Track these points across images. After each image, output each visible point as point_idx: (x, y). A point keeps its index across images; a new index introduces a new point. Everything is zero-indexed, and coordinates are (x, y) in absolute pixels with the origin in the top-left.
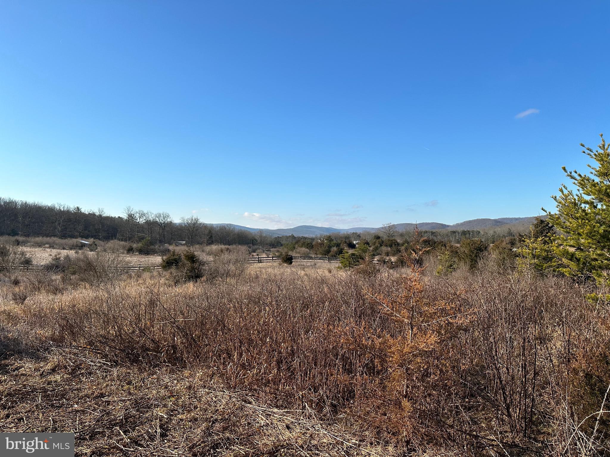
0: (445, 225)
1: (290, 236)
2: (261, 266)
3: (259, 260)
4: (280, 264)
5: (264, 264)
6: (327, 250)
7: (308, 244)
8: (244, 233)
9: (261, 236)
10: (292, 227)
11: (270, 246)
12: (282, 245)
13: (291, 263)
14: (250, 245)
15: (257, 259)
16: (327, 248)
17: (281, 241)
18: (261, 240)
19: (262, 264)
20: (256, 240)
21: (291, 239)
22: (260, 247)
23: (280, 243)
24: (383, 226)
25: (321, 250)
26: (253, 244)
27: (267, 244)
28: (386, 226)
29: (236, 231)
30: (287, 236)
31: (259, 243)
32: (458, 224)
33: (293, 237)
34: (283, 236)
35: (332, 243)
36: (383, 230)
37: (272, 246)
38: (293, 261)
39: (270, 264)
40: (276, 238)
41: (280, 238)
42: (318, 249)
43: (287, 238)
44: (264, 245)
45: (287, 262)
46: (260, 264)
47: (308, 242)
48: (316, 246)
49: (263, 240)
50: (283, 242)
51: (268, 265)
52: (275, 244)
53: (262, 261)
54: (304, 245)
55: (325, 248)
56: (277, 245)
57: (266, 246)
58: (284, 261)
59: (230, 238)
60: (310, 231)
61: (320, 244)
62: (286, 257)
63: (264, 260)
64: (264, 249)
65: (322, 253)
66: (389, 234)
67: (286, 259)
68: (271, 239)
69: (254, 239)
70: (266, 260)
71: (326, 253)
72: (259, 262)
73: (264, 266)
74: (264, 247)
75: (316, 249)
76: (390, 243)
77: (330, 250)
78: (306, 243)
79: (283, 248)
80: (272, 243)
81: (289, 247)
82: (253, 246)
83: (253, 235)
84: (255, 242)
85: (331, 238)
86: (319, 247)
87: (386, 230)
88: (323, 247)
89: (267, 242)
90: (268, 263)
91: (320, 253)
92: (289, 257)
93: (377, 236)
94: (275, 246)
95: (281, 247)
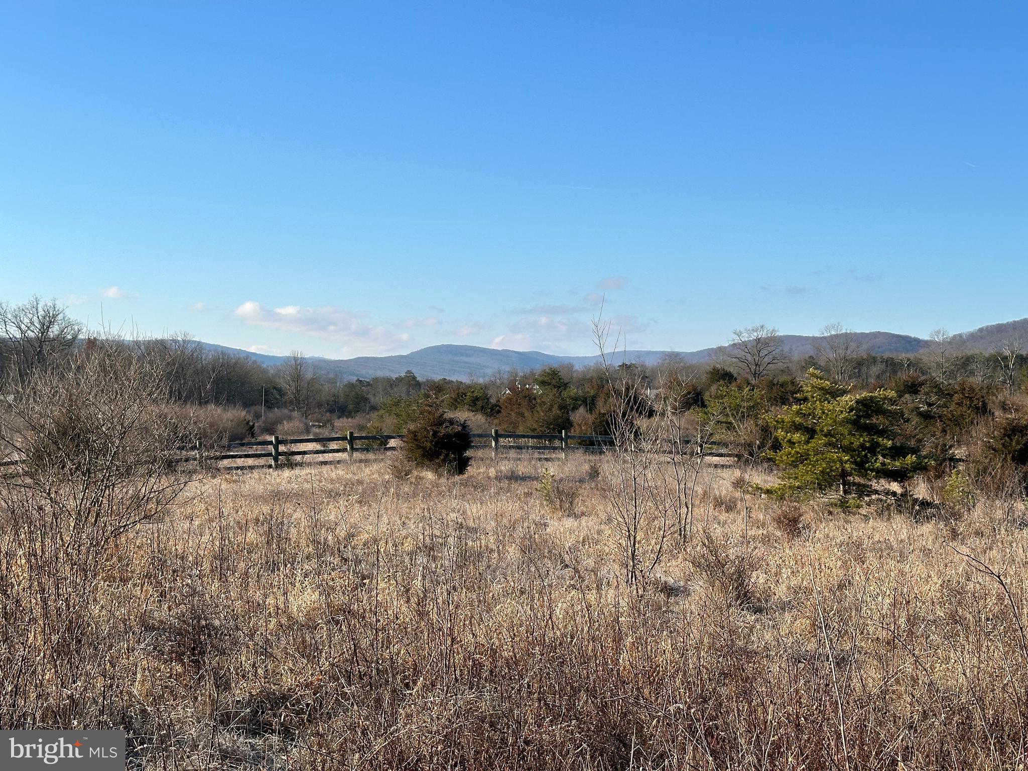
0: (917, 341)
1: (400, 380)
3: (279, 454)
4: (401, 475)
5: (308, 471)
6: (557, 418)
7: (477, 399)
8: (236, 364)
9: (297, 377)
10: (405, 352)
11: (332, 411)
12: (374, 408)
13: (462, 466)
14: (257, 408)
15: (271, 448)
16: (556, 411)
17: (369, 396)
18: (298, 391)
19: (297, 471)
20: (280, 391)
21: (404, 389)
22: (295, 414)
23: (366, 400)
25: (531, 421)
26: (269, 405)
27: (319, 405)
29: (207, 358)
30: (389, 380)
31: (291, 402)
32: (960, 335)
33: (411, 382)
34: (376, 380)
35: (565, 394)
36: (736, 352)
37: (337, 413)
38: (468, 453)
39: (340, 472)
40: (351, 386)
41: (364, 386)
42: (522, 415)
43: (391, 386)
44: (310, 409)
45: (442, 457)
46: (287, 473)
47: (475, 394)
48: (510, 404)
49: (304, 391)
50: (377, 398)
51: (332, 481)
52: (351, 407)
53: (298, 458)
54: (459, 403)
55: (550, 410)
56: (356, 407)
57: (317, 410)
58: (423, 456)
59: (185, 383)
60: (466, 363)
61: (527, 398)
62: (435, 433)
63: (305, 453)
64: (311, 421)
65: (538, 430)
66: (756, 365)
67: (431, 442)
68: (333, 390)
69: (275, 388)
70: (317, 452)
71: (554, 429)
72: (278, 467)
73: (307, 486)
74: (310, 417)
75: (511, 415)
76: (776, 395)
77: (568, 419)
78: (468, 397)
79: (382, 416)
80: (338, 402)
81: (403, 414)
82: (267, 412)
83: (269, 377)
84: (277, 399)
85: (560, 379)
86: (523, 410)
87: (746, 350)
88: (539, 409)
89: (319, 398)
90: (327, 467)
91: (531, 429)
92: (449, 430)
93: (722, 372)
94: (350, 412)
95: (374, 415)
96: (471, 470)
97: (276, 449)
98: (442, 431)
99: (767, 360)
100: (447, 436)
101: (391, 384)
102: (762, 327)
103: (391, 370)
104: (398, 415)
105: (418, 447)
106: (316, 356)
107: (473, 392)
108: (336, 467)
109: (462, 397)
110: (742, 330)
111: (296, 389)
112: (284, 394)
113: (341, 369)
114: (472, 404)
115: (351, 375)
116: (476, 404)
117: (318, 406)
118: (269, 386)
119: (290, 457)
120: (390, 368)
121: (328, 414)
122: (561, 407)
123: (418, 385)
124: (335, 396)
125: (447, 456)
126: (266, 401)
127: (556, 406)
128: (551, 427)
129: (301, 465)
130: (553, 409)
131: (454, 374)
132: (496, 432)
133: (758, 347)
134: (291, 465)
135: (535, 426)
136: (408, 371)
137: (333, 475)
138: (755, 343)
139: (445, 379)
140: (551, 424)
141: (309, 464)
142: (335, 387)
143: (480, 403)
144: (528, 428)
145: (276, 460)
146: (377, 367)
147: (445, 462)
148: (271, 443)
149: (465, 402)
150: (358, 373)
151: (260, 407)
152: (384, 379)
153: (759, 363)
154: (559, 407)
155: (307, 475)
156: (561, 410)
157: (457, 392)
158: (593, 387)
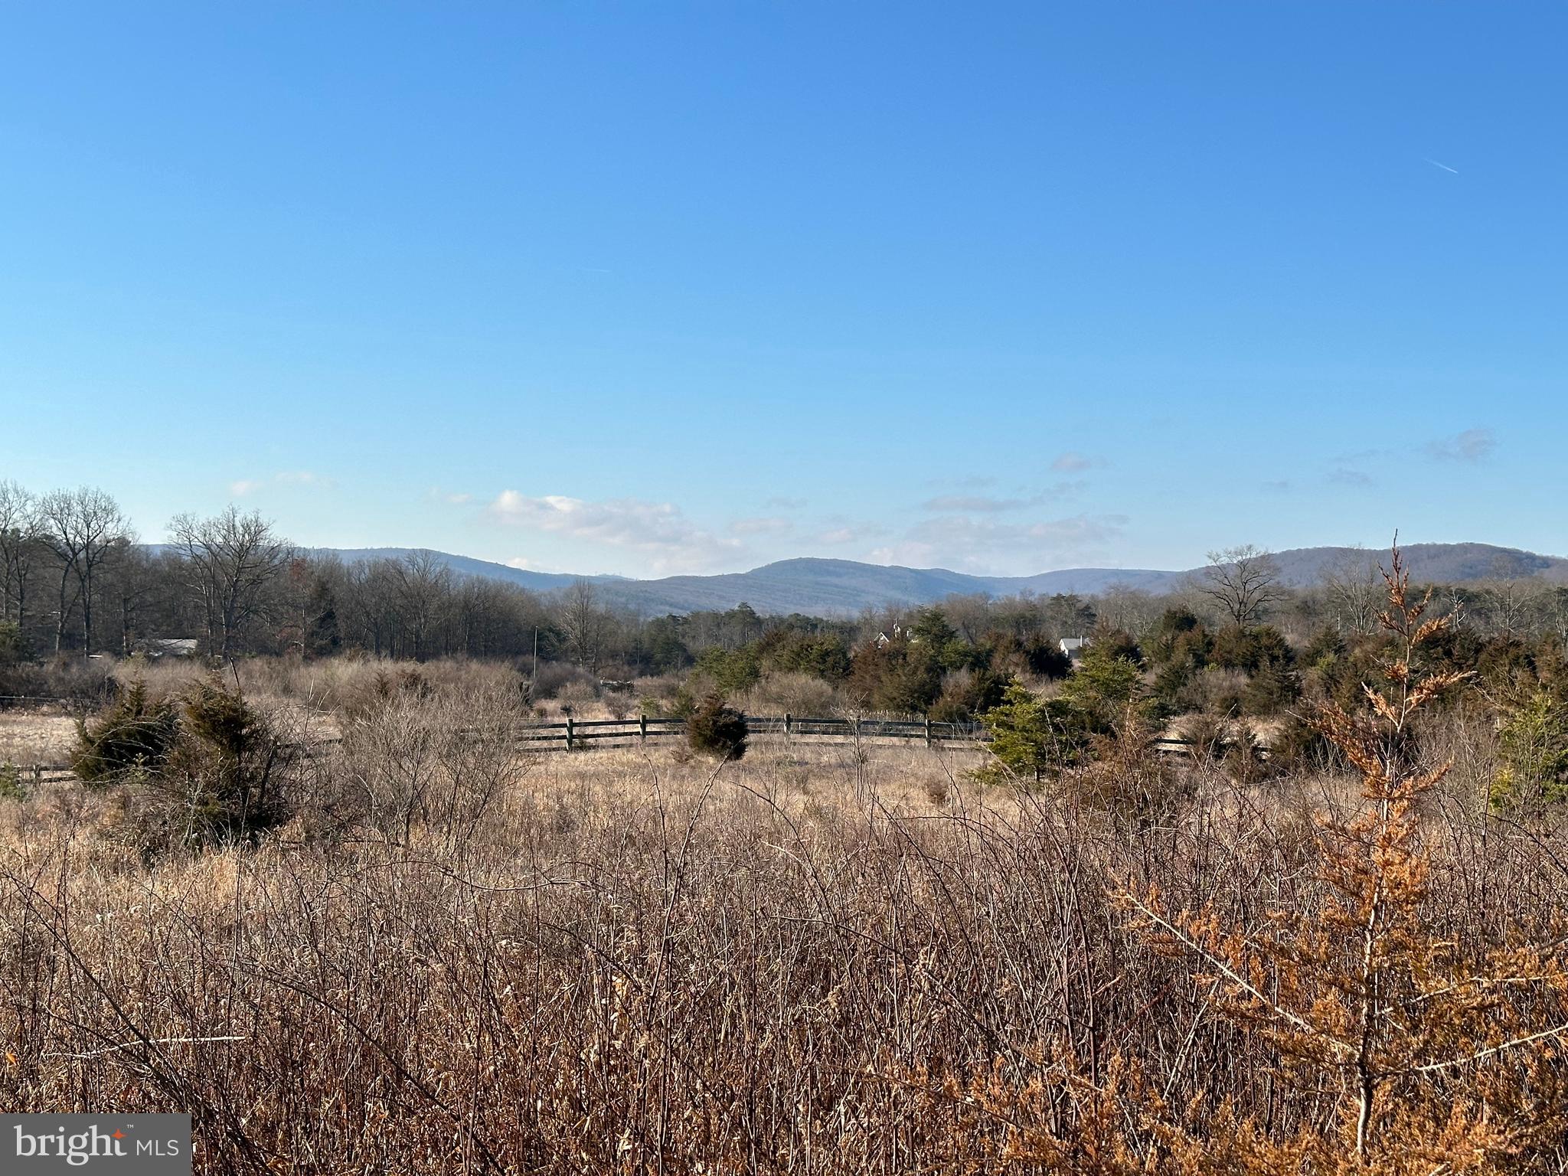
0: (1531, 557)
1: (731, 615)
2: (583, 768)
3: (572, 737)
4: (682, 759)
5: (602, 754)
6: (923, 684)
7: (827, 653)
8: (496, 594)
9: (583, 615)
10: (743, 569)
11: (631, 663)
12: (690, 660)
13: (738, 752)
14: (527, 658)
15: (565, 731)
16: (922, 675)
17: (686, 640)
18: (584, 635)
19: (591, 754)
20: (558, 634)
21: (738, 628)
22: (581, 670)
23: (682, 647)
24: (1211, 563)
25: (893, 684)
26: (545, 657)
27: (614, 655)
28: (1224, 560)
29: (459, 584)
30: (716, 616)
31: (574, 650)
33: (748, 618)
34: (696, 615)
35: (949, 647)
36: (1212, 584)
37: (638, 665)
38: (746, 740)
39: (631, 756)
40: (660, 624)
41: (679, 624)
42: (878, 678)
43: (718, 625)
44: (600, 660)
45: (720, 744)
46: (582, 756)
47: (825, 647)
48: (865, 664)
49: (593, 634)
50: (697, 644)
51: (622, 764)
52: (658, 656)
53: (591, 741)
54: (802, 659)
55: (914, 673)
56: (667, 657)
57: (611, 662)
58: (705, 742)
59: (426, 622)
60: (836, 586)
61: (887, 657)
62: (715, 723)
63: (598, 736)
64: (602, 679)
65: (898, 700)
66: (1241, 604)
67: (711, 731)
68: (633, 631)
69: (550, 630)
70: (611, 735)
71: (919, 698)
72: (572, 749)
73: (601, 768)
74: (600, 671)
75: (865, 678)
76: (1245, 651)
77: (939, 686)
78: (814, 651)
79: (698, 675)
80: (641, 649)
81: (727, 672)
82: (541, 665)
83: (542, 610)
84: (553, 645)
85: (943, 626)
86: (881, 672)
87: (1226, 582)
88: (900, 672)
89: (613, 643)
90: (619, 751)
91: (889, 699)
92: (727, 720)
93: (1181, 615)
94: (658, 664)
95: (688, 672)
96: (749, 753)
97: (570, 732)
98: (722, 721)
99: (1256, 595)
100: (726, 725)
101: (719, 620)
102: (1250, 548)
103: (721, 597)
104: (720, 675)
105: (700, 735)
106: (610, 573)
107: (822, 644)
108: (628, 751)
109: (807, 650)
110: (1221, 552)
111: (582, 632)
112: (565, 639)
113: (647, 595)
114: (821, 660)
115: (662, 604)
116: (825, 661)
117: (612, 657)
118: (542, 625)
119: (584, 740)
120: (720, 593)
121: (626, 668)
122: (929, 670)
123: (758, 622)
124: (636, 640)
125: (725, 743)
126: (540, 649)
127: (922, 668)
128: (916, 695)
129: (595, 747)
130: (918, 673)
131: (816, 603)
133: (1243, 576)
134: (583, 748)
135: (895, 694)
136: (743, 604)
137: (624, 759)
138: (1238, 572)
139: (798, 615)
140: (916, 691)
141: (603, 747)
142: (637, 625)
143: (830, 660)
144: (885, 696)
145: (570, 743)
146: (701, 591)
147: (724, 746)
148: (564, 725)
149: (811, 657)
150: (672, 600)
151: (531, 658)
152: (709, 614)
153: (1245, 600)
154: (926, 669)
155: (601, 758)
156: (929, 673)
157: (800, 644)
158: (990, 638)
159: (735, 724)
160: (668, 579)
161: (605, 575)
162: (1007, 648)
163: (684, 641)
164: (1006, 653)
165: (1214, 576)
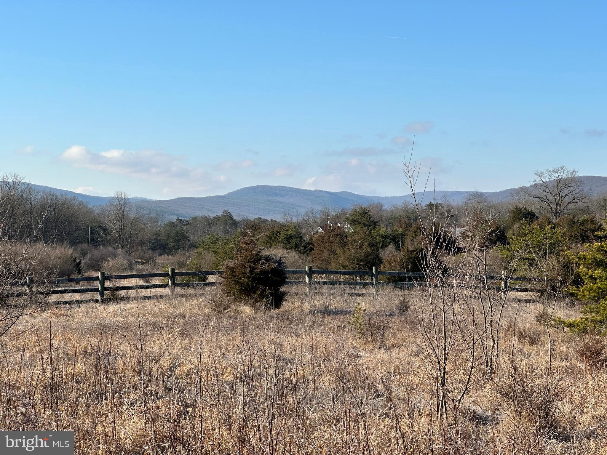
1: (217, 219)
3: (104, 289)
4: (220, 309)
5: (134, 305)
6: (367, 255)
7: (291, 237)
8: (63, 204)
9: (121, 216)
11: (153, 249)
12: (193, 246)
14: (84, 246)
15: (97, 284)
16: (366, 249)
18: (122, 230)
19: (122, 305)
20: (105, 229)
21: (222, 228)
22: (119, 251)
23: (186, 238)
25: (345, 256)
26: (95, 244)
27: (142, 243)
30: (207, 219)
31: (116, 240)
33: (228, 221)
34: (195, 219)
35: (374, 232)
36: (538, 192)
37: (158, 250)
38: (283, 289)
39: (163, 307)
40: (172, 225)
41: (184, 225)
43: (209, 224)
44: (133, 246)
45: (259, 293)
46: (112, 307)
47: (289, 232)
48: (323, 242)
49: (128, 230)
50: (196, 237)
51: (155, 315)
52: (171, 245)
53: (123, 293)
54: (273, 241)
55: (361, 247)
56: (176, 245)
57: (140, 248)
58: (241, 291)
60: (281, 203)
61: (339, 236)
62: (252, 270)
63: (129, 288)
64: (134, 258)
65: (349, 267)
66: (557, 205)
67: (249, 278)
68: (155, 229)
69: (100, 227)
70: (141, 287)
71: (364, 266)
72: (105, 301)
73: (131, 319)
74: (133, 254)
75: (323, 252)
76: (576, 233)
77: (378, 256)
78: (282, 235)
80: (160, 240)
81: (221, 251)
82: (93, 249)
83: (95, 217)
84: (102, 237)
85: (370, 218)
86: (335, 247)
87: (547, 190)
88: (350, 247)
89: (141, 237)
90: (148, 303)
91: (342, 266)
92: (266, 267)
93: (524, 211)
94: (171, 250)
95: (193, 252)
96: (286, 305)
97: (102, 284)
98: (259, 267)
99: (567, 199)
100: (265, 272)
101: (210, 222)
102: (562, 168)
103: (209, 210)
104: (215, 253)
105: (237, 283)
107: (287, 230)
108: (158, 302)
109: (277, 235)
110: (544, 171)
111: (120, 227)
112: (109, 233)
113: (163, 209)
114: (286, 242)
115: (171, 214)
116: (289, 242)
118: (94, 225)
119: (115, 292)
121: (150, 252)
122: (371, 245)
123: (235, 223)
124: (156, 234)
125: (264, 291)
126: (92, 240)
127: (366, 244)
128: (362, 263)
129: (125, 299)
130: (364, 247)
131: (268, 214)
132: (310, 268)
133: (559, 187)
134: (117, 300)
135: (347, 263)
136: (225, 211)
138: (556, 184)
139: (260, 218)
140: (362, 261)
141: (134, 299)
142: (157, 226)
143: (293, 241)
144: (340, 264)
145: (102, 294)
146: (196, 206)
147: (262, 296)
148: (97, 279)
149: (280, 240)
150: (178, 212)
151: (86, 245)
152: (202, 217)
153: (560, 203)
154: (369, 245)
155: (131, 309)
156: (371, 247)
157: (272, 230)
158: (401, 226)
159: (273, 271)
160: (175, 199)
161: (136, 197)
162: (415, 232)
163: (187, 235)
164: (414, 236)
165: (539, 187)
